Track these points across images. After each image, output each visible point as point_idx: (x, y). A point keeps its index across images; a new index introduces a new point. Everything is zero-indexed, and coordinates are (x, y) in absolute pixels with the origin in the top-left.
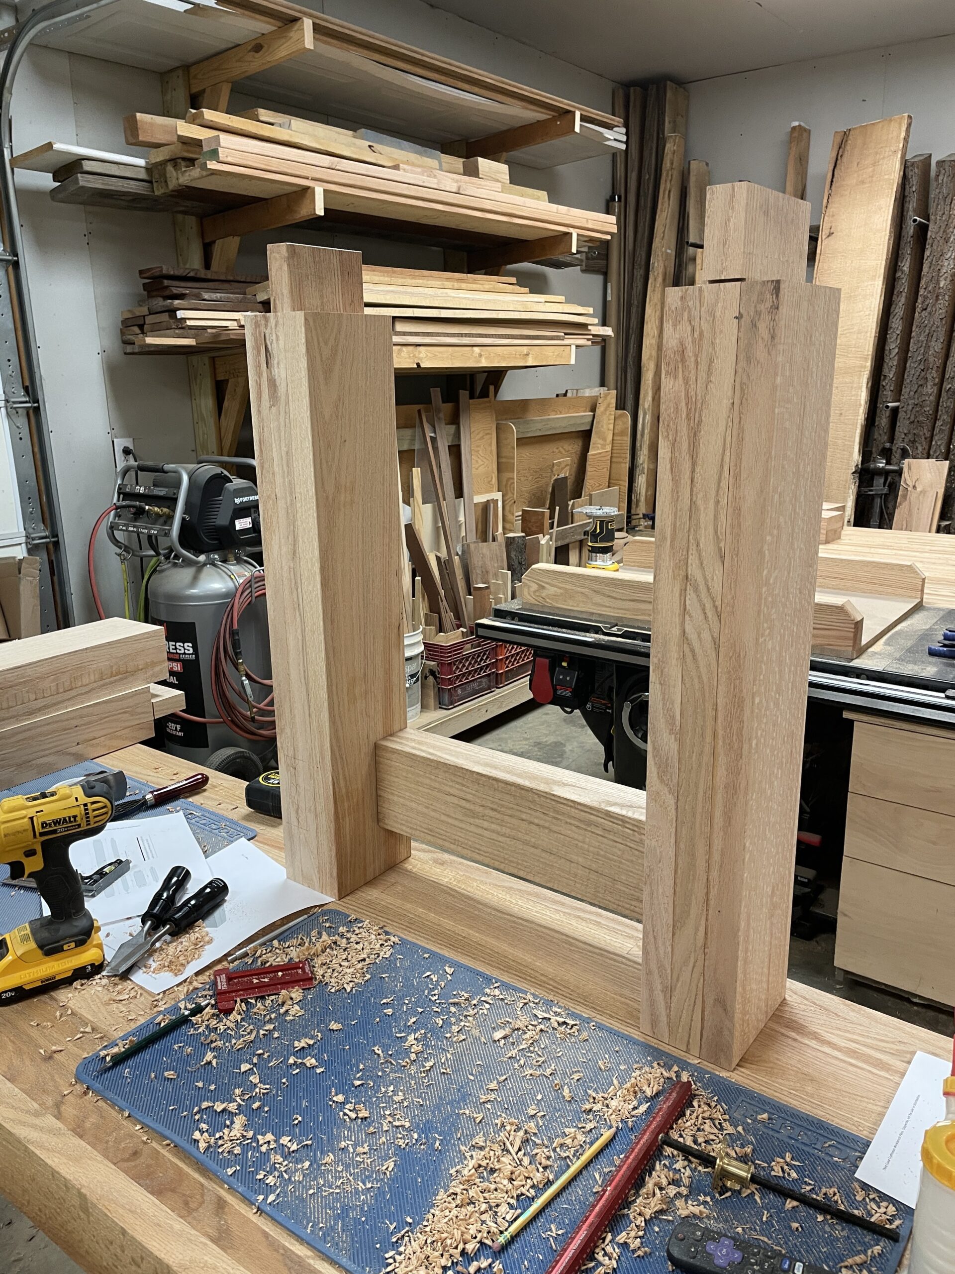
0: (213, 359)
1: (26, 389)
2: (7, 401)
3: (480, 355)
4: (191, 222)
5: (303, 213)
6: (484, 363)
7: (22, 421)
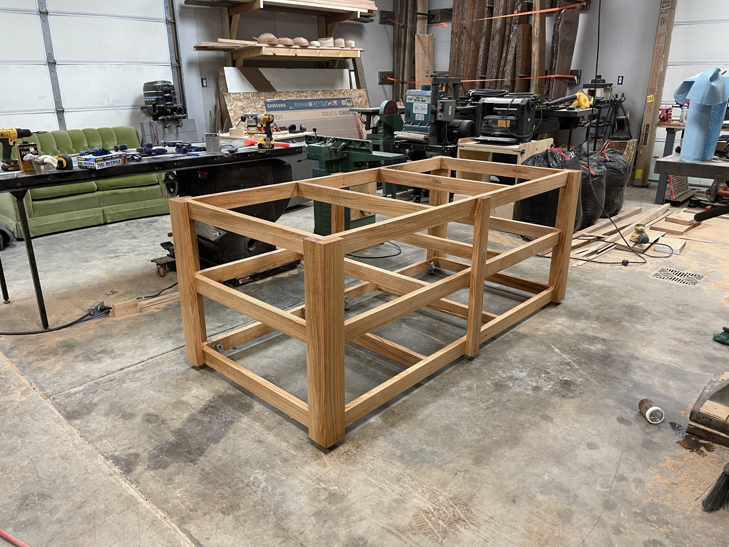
0: (232, 53)
1: (177, 61)
2: (171, 64)
3: (320, 53)
4: (226, 9)
5: (257, 7)
6: (321, 55)
7: (175, 70)
